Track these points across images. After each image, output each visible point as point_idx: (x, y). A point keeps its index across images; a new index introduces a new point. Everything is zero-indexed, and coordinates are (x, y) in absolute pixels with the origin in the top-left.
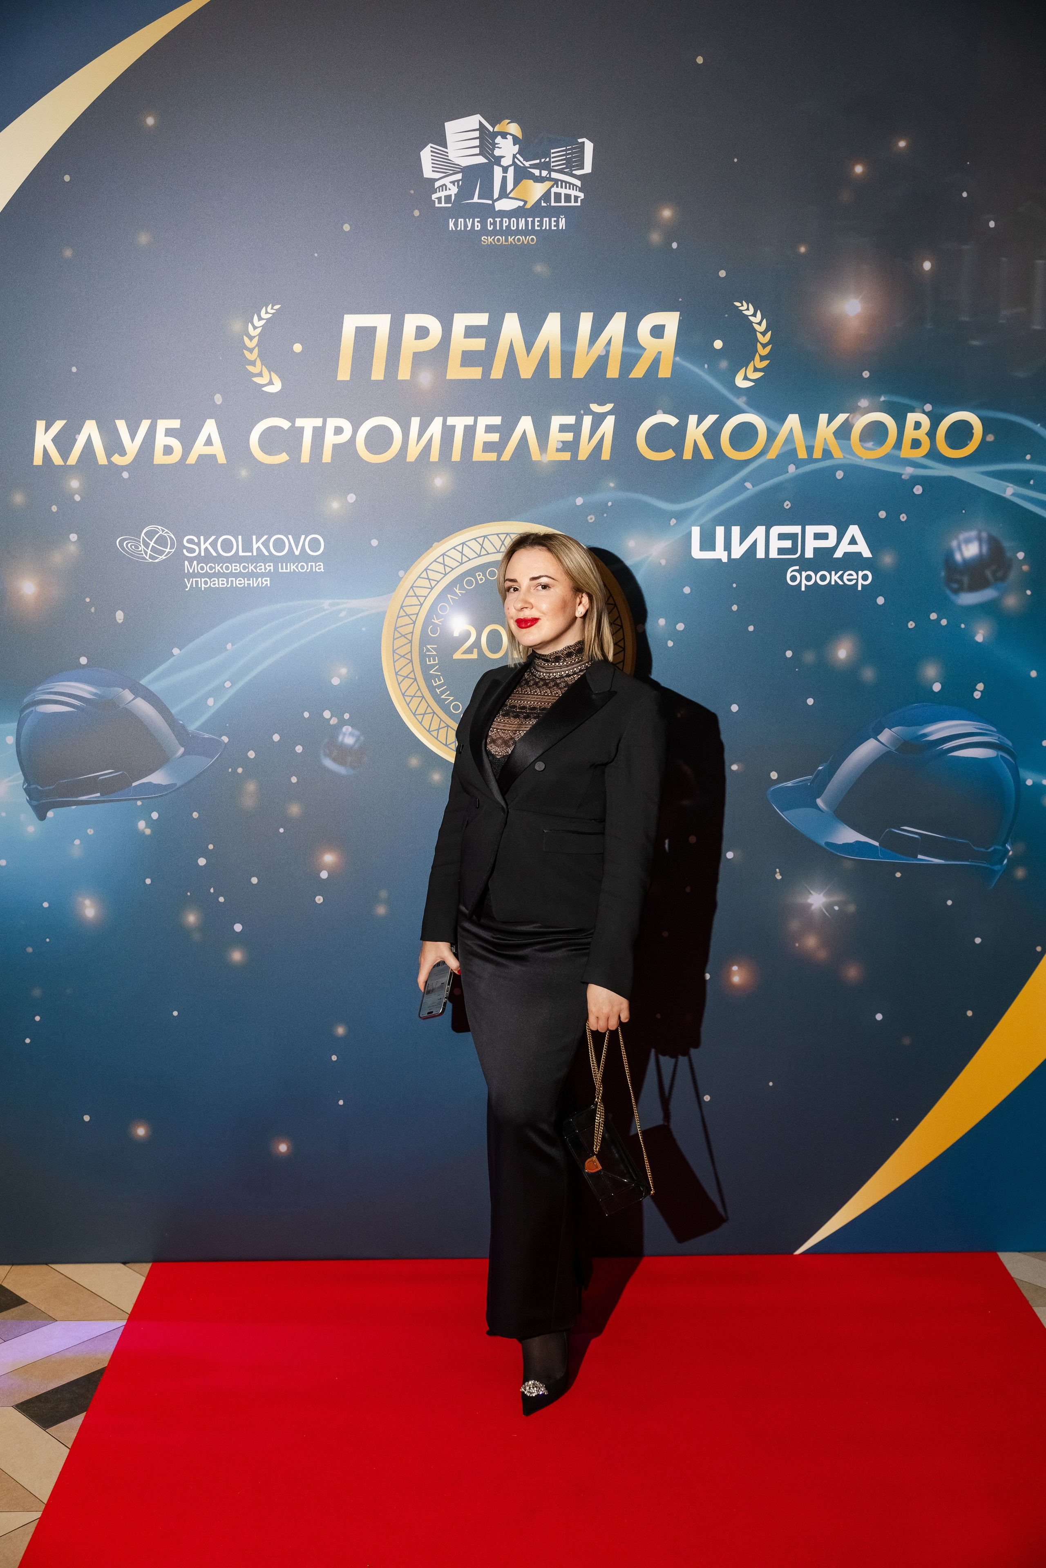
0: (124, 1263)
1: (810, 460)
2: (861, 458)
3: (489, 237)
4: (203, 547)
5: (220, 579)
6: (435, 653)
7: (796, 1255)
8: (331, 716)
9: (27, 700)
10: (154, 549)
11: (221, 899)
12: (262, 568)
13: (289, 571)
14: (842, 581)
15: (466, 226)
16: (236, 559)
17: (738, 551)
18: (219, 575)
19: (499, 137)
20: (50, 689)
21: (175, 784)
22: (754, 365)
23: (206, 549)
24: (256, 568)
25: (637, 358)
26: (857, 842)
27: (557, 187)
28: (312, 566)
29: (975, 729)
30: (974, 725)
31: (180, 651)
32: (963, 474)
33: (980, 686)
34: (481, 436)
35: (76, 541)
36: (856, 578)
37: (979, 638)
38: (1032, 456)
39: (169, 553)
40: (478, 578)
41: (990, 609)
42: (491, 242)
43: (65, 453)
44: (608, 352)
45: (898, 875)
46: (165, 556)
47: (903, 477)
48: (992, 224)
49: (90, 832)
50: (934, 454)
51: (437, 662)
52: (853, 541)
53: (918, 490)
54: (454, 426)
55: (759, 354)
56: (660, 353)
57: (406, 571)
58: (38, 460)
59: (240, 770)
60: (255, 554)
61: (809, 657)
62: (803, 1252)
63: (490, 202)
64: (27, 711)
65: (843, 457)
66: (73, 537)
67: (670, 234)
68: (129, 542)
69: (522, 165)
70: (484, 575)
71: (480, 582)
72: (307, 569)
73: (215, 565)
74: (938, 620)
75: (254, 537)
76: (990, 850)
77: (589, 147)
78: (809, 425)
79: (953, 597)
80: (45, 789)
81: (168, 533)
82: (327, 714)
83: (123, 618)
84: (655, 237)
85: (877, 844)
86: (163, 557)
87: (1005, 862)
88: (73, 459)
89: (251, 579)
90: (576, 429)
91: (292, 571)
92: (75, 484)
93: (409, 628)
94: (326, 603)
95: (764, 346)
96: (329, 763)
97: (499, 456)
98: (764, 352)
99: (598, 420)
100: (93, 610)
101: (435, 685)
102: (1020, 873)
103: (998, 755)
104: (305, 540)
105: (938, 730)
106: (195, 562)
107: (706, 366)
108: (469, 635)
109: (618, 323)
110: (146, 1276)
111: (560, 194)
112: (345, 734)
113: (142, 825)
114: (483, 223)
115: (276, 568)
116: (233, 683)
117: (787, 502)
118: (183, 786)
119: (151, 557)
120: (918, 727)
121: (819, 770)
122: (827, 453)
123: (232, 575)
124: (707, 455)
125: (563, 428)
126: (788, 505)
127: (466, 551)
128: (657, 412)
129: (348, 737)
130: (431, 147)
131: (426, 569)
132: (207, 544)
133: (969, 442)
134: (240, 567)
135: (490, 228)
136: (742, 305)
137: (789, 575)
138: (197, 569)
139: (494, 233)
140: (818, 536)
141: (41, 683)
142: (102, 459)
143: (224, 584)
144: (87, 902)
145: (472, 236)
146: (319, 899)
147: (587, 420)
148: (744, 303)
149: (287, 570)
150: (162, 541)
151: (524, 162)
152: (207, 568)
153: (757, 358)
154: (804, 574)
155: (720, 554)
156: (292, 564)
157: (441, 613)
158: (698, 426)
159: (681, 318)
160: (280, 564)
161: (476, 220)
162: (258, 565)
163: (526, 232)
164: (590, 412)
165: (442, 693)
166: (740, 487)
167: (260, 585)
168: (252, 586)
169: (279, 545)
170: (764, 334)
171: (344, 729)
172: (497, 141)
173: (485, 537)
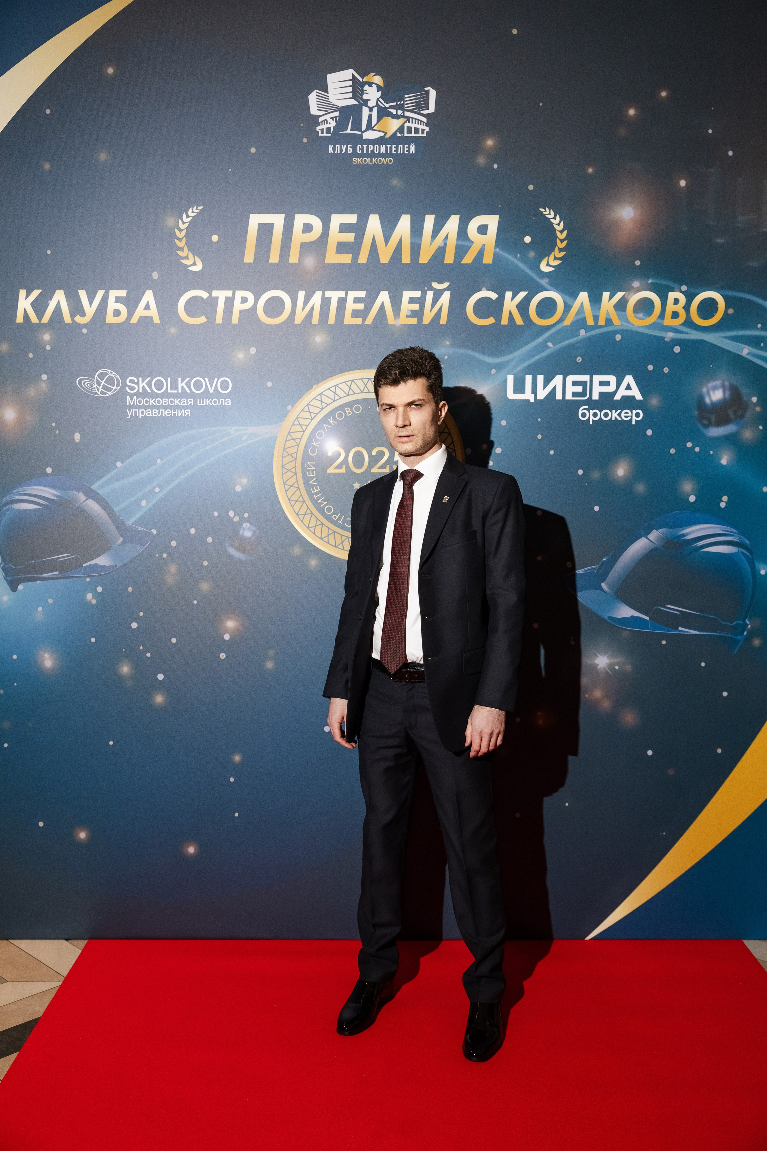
0: (67, 940)
1: (596, 326)
2: (634, 325)
3: (358, 159)
4: (141, 386)
5: (153, 410)
6: (313, 468)
7: (587, 940)
8: (235, 514)
9: (5, 499)
10: (104, 387)
11: (148, 655)
12: (185, 402)
13: (205, 404)
14: (621, 417)
15: (341, 150)
16: (165, 395)
17: (542, 394)
18: (153, 407)
19: (367, 86)
20: (24, 491)
21: (116, 566)
22: (554, 255)
23: (143, 387)
24: (180, 402)
25: (467, 249)
26: (632, 617)
27: (409, 122)
28: (222, 401)
29: (722, 531)
30: (720, 528)
31: (122, 464)
32: (710, 338)
33: (725, 498)
34: (351, 306)
35: (46, 380)
36: (631, 415)
37: (724, 462)
38: (762, 326)
39: (115, 390)
40: (347, 412)
41: (731, 440)
42: (359, 162)
43: (40, 314)
44: (445, 245)
45: (664, 642)
46: (112, 392)
47: (666, 339)
48: (730, 153)
49: (50, 601)
50: (689, 323)
51: (315, 475)
52: (628, 388)
53: (677, 349)
54: (330, 298)
55: (558, 247)
56: (484, 245)
57: (293, 406)
58: (20, 319)
59: (165, 556)
60: (180, 391)
61: (596, 475)
62: (593, 938)
63: (359, 133)
64: (5, 508)
65: (620, 324)
66: (44, 377)
67: (493, 156)
68: (86, 382)
69: (383, 106)
70: (352, 410)
71: (348, 415)
72: (219, 403)
73: (150, 400)
74: (693, 448)
75: (179, 379)
76: (733, 624)
77: (433, 94)
78: (595, 300)
79: (704, 431)
80: (18, 567)
81: (116, 375)
82: (231, 514)
83: (79, 438)
84: (481, 160)
85: (647, 618)
86: (111, 393)
87: (745, 633)
88: (46, 319)
89: (177, 410)
90: (421, 301)
91: (207, 405)
92: (47, 337)
93: (295, 449)
94: (232, 429)
95: (562, 241)
96: (232, 551)
97: (364, 320)
98: (562, 245)
99: (438, 295)
100: (57, 432)
101: (313, 492)
102: (757, 642)
103: (739, 551)
104: (218, 382)
105: (693, 531)
106: (135, 397)
107: (519, 255)
108: (339, 455)
109: (453, 223)
110: (82, 949)
111: (411, 128)
112: (244, 529)
113: (89, 596)
114: (354, 148)
115: (195, 402)
116: (161, 489)
117: (579, 358)
118: (122, 566)
119: (102, 393)
120: (678, 529)
121: (604, 561)
122: (609, 321)
123: (162, 407)
124: (519, 321)
125: (412, 300)
126: (579, 360)
127: (338, 391)
128: (482, 289)
129: (247, 532)
130: (317, 92)
131: (308, 405)
132: (144, 384)
133: (715, 314)
134: (168, 401)
135: (359, 152)
136: (546, 211)
137: (580, 412)
138: (136, 402)
139: (362, 155)
140: (602, 383)
141: (15, 488)
142: (67, 319)
143: (156, 414)
144: (46, 655)
145: (347, 157)
146: (223, 656)
147: (430, 295)
148: (547, 209)
149: (204, 404)
150: (110, 381)
151: (385, 104)
152: (143, 402)
153: (557, 249)
154: (592, 412)
155: (528, 396)
156: (207, 399)
157: (319, 438)
158: (512, 299)
159: (500, 220)
160: (198, 399)
161: (349, 146)
162: (182, 400)
163: (385, 155)
164: (431, 289)
165: (319, 498)
166: (543, 346)
167: (183, 415)
168: (177, 415)
169: (198, 385)
170: (561, 232)
171: (244, 525)
172: (365, 88)
173: (352, 381)
